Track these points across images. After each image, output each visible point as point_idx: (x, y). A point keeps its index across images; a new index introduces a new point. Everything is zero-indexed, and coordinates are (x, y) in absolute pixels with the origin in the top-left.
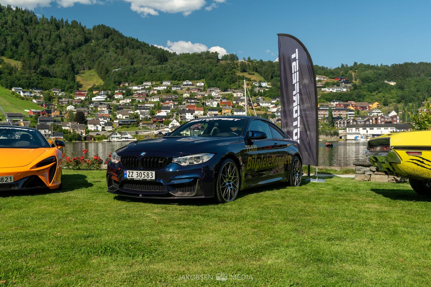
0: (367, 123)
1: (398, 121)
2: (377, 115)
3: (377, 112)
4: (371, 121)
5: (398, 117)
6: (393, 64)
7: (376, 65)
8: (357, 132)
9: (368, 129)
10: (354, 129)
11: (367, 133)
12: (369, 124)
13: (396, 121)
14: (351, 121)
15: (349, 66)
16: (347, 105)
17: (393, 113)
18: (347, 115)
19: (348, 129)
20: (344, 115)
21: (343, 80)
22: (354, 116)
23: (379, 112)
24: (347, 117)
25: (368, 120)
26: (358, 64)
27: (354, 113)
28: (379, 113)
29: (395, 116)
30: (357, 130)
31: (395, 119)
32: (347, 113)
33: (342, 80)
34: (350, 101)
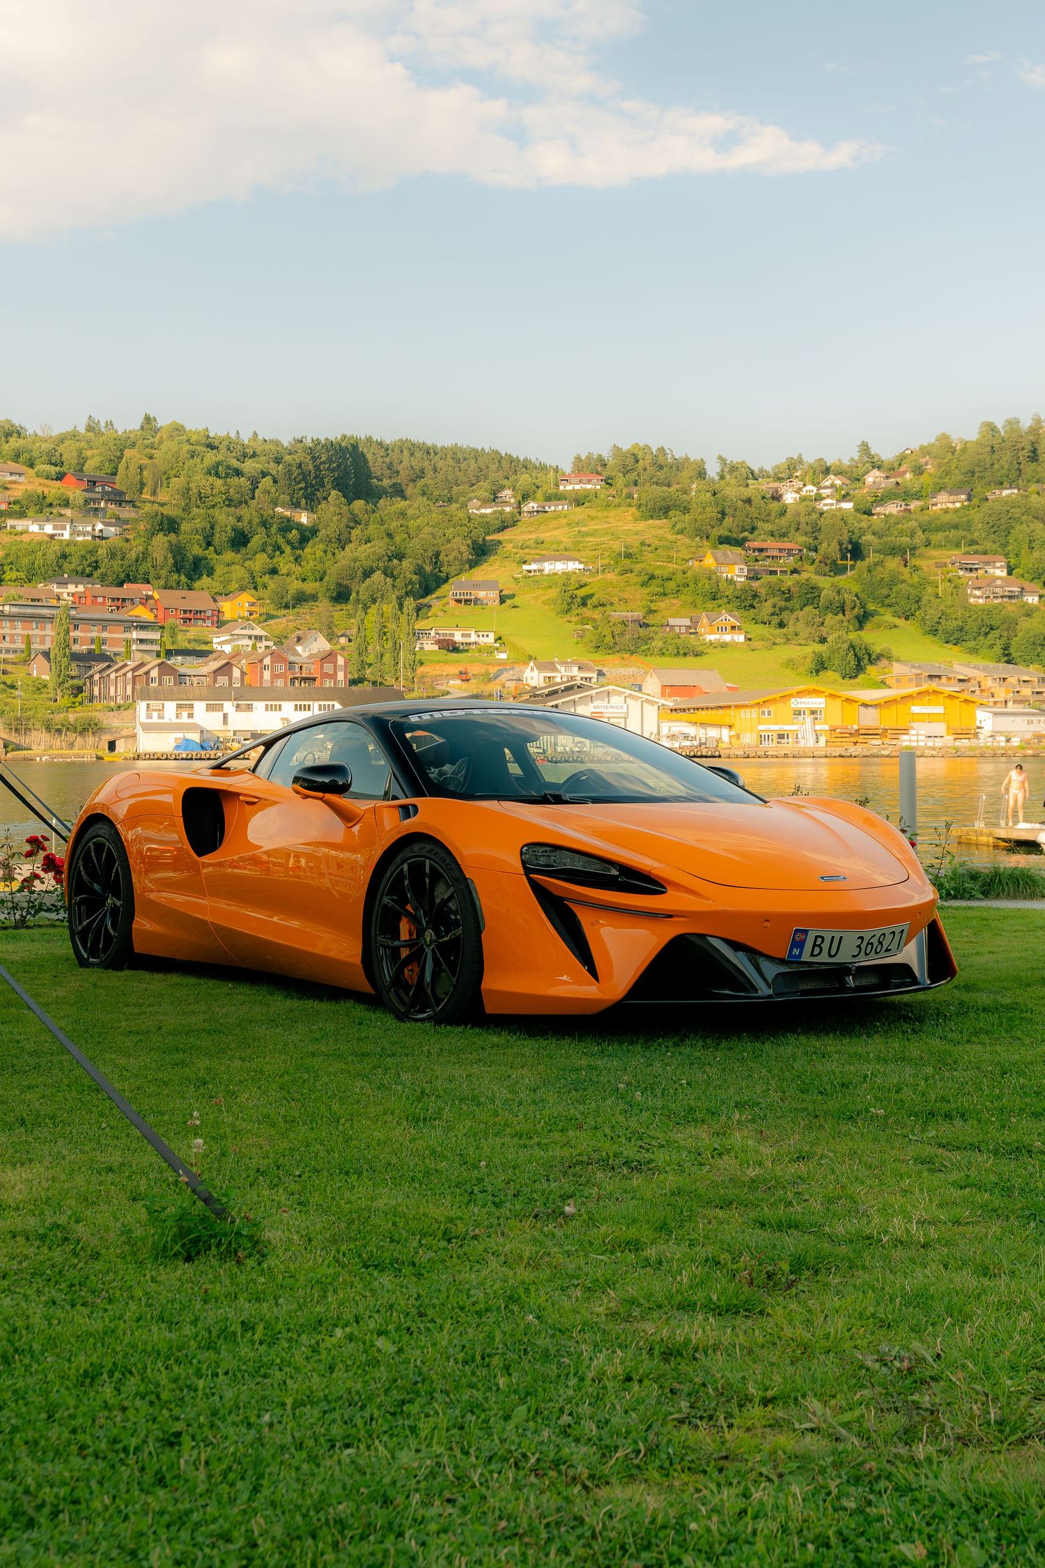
0: (222, 680)
1: (341, 676)
2: (254, 647)
3: (250, 637)
4: (236, 673)
5: (341, 661)
6: (299, 436)
7: (233, 435)
8: (184, 718)
9: (229, 706)
10: (170, 706)
11: (223, 728)
12: (227, 685)
13: (333, 676)
14: (154, 673)
15: (121, 428)
16: (124, 600)
17: (320, 644)
18: (128, 643)
19: (142, 706)
20: (116, 642)
21: (104, 493)
22: (157, 648)
23: (256, 637)
24: (129, 653)
25: (226, 669)
26: (161, 422)
27: (155, 636)
28: (259, 638)
29: (329, 657)
30: (185, 714)
31: (328, 668)
32: (127, 635)
33: (99, 489)
34: (134, 581)
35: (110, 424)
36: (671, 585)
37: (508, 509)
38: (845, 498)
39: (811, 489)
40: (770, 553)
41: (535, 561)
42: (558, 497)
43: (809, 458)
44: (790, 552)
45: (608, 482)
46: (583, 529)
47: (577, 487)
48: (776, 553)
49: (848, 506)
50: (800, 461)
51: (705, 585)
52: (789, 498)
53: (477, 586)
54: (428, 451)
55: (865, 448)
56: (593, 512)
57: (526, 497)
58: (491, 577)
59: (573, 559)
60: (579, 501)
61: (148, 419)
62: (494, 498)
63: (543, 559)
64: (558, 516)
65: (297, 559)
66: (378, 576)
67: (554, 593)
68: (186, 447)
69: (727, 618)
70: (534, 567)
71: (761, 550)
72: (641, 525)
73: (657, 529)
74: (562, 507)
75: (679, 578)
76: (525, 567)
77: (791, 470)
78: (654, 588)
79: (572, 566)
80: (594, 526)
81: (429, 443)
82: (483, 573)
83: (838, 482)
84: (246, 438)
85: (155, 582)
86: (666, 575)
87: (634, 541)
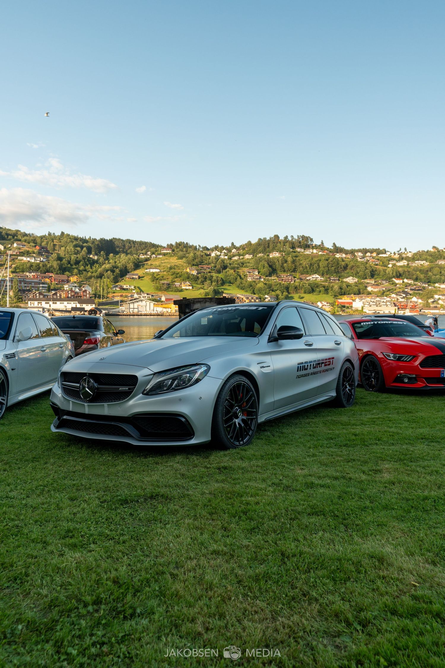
1: (88, 296)
3: (73, 286)
5: (88, 292)
13: (86, 296)
16: (45, 277)
26: (64, 233)
29: (85, 291)
31: (85, 294)
34: (49, 272)
35: (54, 234)
36: (178, 275)
37: (148, 256)
38: (226, 255)
39: (218, 253)
40: (204, 268)
41: (149, 269)
42: (160, 254)
43: (220, 246)
44: (209, 268)
45: (173, 251)
46: (163, 262)
47: (166, 251)
48: (206, 268)
49: (226, 257)
50: (218, 246)
51: (186, 275)
52: (213, 255)
53: (133, 275)
54: (134, 242)
55: (233, 244)
56: (167, 258)
57: (153, 253)
58: (137, 273)
59: (157, 269)
60: (164, 254)
61: (62, 232)
62: (146, 254)
63: (151, 268)
64: (159, 258)
65: (91, 268)
66: (109, 272)
67: (150, 277)
68: (69, 240)
69: (188, 283)
70: (148, 270)
71: (202, 267)
72: (176, 261)
73: (180, 262)
74: (161, 256)
75: (180, 273)
76: (146, 270)
77: (216, 248)
78: (174, 276)
79: (157, 271)
80: (166, 261)
81: (134, 240)
82: (136, 272)
83: (226, 252)
84: (87, 238)
85: (54, 273)
86: (177, 273)
87: (173, 265)
